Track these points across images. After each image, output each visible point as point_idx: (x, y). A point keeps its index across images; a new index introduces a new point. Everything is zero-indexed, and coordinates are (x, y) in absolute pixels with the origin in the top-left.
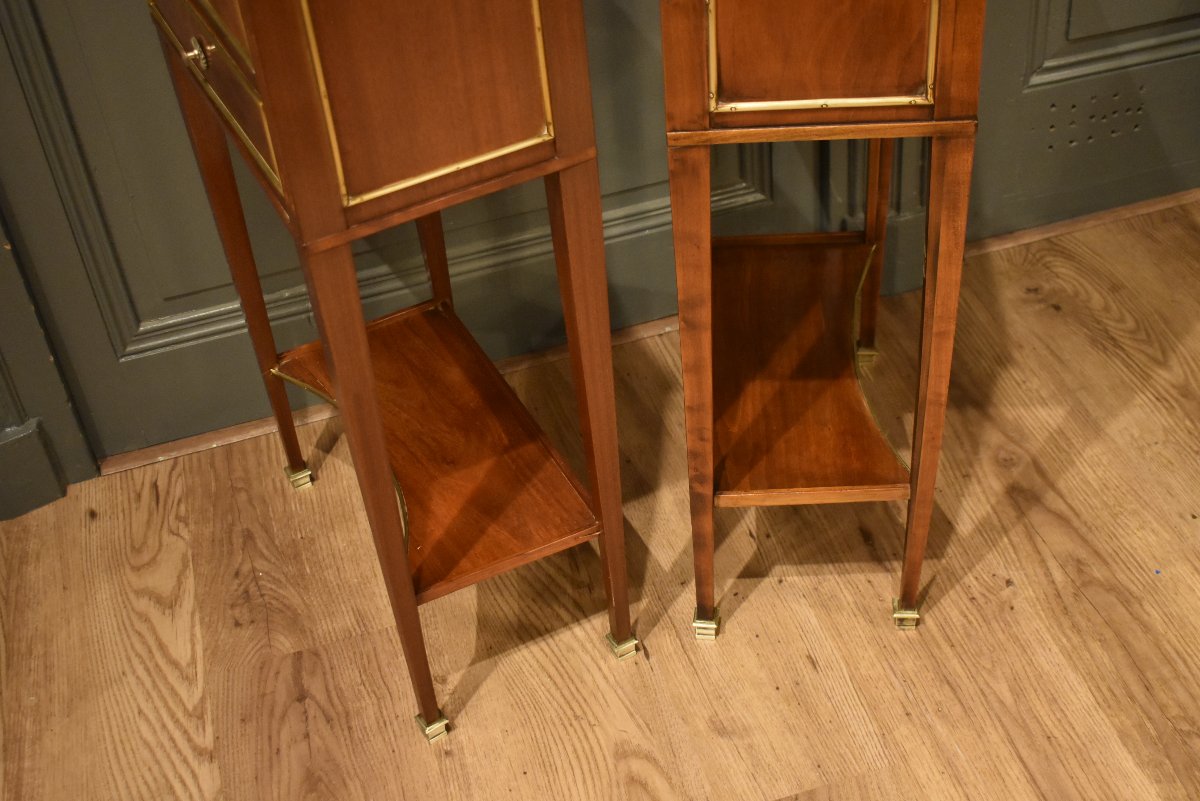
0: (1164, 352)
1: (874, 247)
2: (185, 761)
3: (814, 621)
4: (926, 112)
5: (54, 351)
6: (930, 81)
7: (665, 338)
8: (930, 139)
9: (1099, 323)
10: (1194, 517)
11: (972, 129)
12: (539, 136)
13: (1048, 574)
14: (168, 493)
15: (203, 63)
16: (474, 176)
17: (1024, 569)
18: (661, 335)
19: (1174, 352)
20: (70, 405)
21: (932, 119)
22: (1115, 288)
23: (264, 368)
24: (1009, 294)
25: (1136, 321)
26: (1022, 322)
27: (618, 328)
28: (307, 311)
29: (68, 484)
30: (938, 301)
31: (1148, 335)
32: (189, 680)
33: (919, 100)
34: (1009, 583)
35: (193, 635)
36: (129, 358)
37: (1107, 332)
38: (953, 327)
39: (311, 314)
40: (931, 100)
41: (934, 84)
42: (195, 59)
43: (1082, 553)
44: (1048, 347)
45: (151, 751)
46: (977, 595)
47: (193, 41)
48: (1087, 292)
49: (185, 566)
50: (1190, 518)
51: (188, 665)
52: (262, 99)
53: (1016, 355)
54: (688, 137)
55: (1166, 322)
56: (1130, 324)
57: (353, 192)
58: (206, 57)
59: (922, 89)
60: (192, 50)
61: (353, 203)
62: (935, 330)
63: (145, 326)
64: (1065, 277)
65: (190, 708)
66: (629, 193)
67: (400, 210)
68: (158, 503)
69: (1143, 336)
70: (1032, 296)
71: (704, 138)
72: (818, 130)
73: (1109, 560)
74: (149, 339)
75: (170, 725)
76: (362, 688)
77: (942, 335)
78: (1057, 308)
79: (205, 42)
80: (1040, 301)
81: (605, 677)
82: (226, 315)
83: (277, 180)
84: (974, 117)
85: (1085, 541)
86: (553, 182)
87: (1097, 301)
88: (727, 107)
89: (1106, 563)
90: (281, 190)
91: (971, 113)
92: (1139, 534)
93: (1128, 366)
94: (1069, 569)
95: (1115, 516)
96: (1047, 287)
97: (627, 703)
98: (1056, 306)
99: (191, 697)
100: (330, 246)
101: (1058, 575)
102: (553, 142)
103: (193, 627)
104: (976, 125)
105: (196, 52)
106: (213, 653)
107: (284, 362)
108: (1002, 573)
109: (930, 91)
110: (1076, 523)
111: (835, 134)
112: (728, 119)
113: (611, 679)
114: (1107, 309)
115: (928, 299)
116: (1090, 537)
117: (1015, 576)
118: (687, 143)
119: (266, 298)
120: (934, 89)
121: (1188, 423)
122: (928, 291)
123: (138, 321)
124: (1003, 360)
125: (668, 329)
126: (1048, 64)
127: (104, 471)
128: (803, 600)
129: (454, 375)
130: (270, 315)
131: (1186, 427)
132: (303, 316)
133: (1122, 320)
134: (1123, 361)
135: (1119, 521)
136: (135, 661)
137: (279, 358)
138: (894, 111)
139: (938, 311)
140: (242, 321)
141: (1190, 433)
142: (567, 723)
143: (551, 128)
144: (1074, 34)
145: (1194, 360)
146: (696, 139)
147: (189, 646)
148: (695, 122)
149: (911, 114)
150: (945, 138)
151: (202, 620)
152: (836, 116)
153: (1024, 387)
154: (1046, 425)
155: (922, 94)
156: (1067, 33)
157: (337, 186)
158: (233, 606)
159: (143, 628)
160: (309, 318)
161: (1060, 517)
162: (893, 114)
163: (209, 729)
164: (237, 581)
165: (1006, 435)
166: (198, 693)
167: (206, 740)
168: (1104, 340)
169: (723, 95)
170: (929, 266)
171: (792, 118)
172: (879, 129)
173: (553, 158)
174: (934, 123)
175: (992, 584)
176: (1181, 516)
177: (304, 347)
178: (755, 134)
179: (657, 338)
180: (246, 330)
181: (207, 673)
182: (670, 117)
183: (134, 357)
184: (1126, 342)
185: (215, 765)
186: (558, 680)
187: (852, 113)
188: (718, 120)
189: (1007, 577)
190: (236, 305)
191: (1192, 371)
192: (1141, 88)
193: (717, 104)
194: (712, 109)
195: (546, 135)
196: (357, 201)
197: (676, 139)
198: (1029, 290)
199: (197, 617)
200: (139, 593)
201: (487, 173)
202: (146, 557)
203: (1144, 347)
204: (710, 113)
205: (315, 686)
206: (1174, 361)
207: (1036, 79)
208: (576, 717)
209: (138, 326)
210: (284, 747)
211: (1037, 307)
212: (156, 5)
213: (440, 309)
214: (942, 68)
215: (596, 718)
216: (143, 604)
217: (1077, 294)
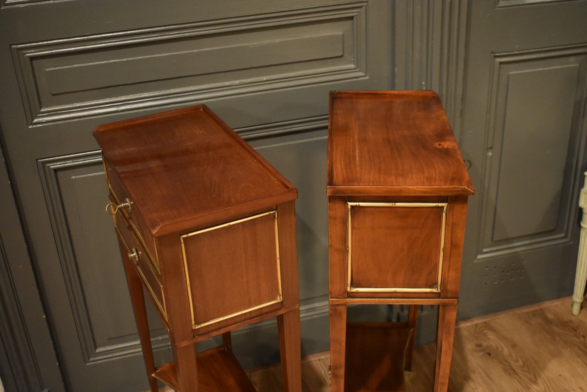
0: (535, 377)
1: (412, 330)
4: (438, 296)
5: (59, 360)
6: (439, 283)
7: (321, 362)
8: (439, 306)
9: (507, 362)
11: (457, 302)
12: (276, 300)
15: (137, 259)
16: (248, 316)
18: (319, 360)
19: (540, 377)
20: (63, 383)
21: (440, 298)
22: (514, 346)
23: (149, 374)
24: (469, 346)
25: (523, 362)
26: (474, 361)
27: (304, 356)
28: (169, 346)
30: (441, 370)
31: (528, 368)
33: (434, 290)
36: (90, 364)
37: (510, 366)
38: (447, 381)
39: (170, 347)
40: (439, 291)
41: (441, 284)
42: (134, 257)
44: (486, 372)
47: (134, 249)
48: (502, 347)
52: (162, 284)
53: (472, 376)
54: (338, 301)
55: (536, 362)
56: (521, 363)
57: (197, 323)
58: (139, 257)
59: (436, 286)
60: (133, 253)
61: (196, 328)
62: (440, 382)
63: (99, 350)
64: (492, 340)
66: (308, 300)
67: (216, 330)
69: (526, 369)
70: (478, 348)
71: (344, 301)
72: (392, 300)
74: (100, 355)
77: (443, 384)
78: (489, 354)
79: (138, 251)
80: (482, 351)
82: (133, 346)
83: (165, 314)
84: (457, 298)
86: (280, 318)
87: (506, 351)
88: (355, 290)
90: (167, 320)
91: (456, 296)
93: (520, 383)
96: (485, 344)
98: (489, 353)
100: (186, 345)
102: (282, 302)
104: (458, 301)
105: (135, 254)
107: (158, 371)
109: (439, 287)
111: (399, 302)
112: (354, 294)
114: (510, 355)
115: (437, 369)
118: (337, 303)
119: (152, 340)
120: (441, 287)
122: (437, 366)
123: (96, 348)
124: (467, 378)
125: (322, 357)
126: (485, 250)
130: (153, 347)
132: (167, 348)
133: (517, 361)
134: (518, 381)
137: (156, 369)
138: (424, 294)
139: (441, 374)
140: (140, 349)
143: (281, 297)
144: (496, 239)
145: (548, 381)
146: (341, 302)
148: (341, 295)
149: (431, 295)
150: (445, 305)
152: (400, 295)
155: (435, 288)
156: (492, 238)
157: (191, 321)
160: (169, 349)
162: (424, 295)
168: (510, 371)
169: (353, 285)
170: (438, 356)
171: (381, 295)
172: (416, 301)
173: (281, 308)
174: (440, 299)
177: (167, 365)
178: (366, 301)
179: (318, 362)
180: (142, 353)
182: (331, 293)
183: (92, 363)
184: (519, 371)
187: (406, 294)
188: (350, 295)
190: (139, 342)
191: (548, 387)
192: (523, 261)
193: (351, 288)
194: (348, 290)
195: (279, 299)
196: (199, 327)
197: (333, 301)
198: (477, 346)
201: (253, 315)
203: (527, 374)
204: (347, 292)
206: (540, 381)
207: (479, 257)
209: (96, 350)
211: (481, 354)
212: (118, 227)
213: (226, 350)
214: (444, 278)
217: (497, 348)
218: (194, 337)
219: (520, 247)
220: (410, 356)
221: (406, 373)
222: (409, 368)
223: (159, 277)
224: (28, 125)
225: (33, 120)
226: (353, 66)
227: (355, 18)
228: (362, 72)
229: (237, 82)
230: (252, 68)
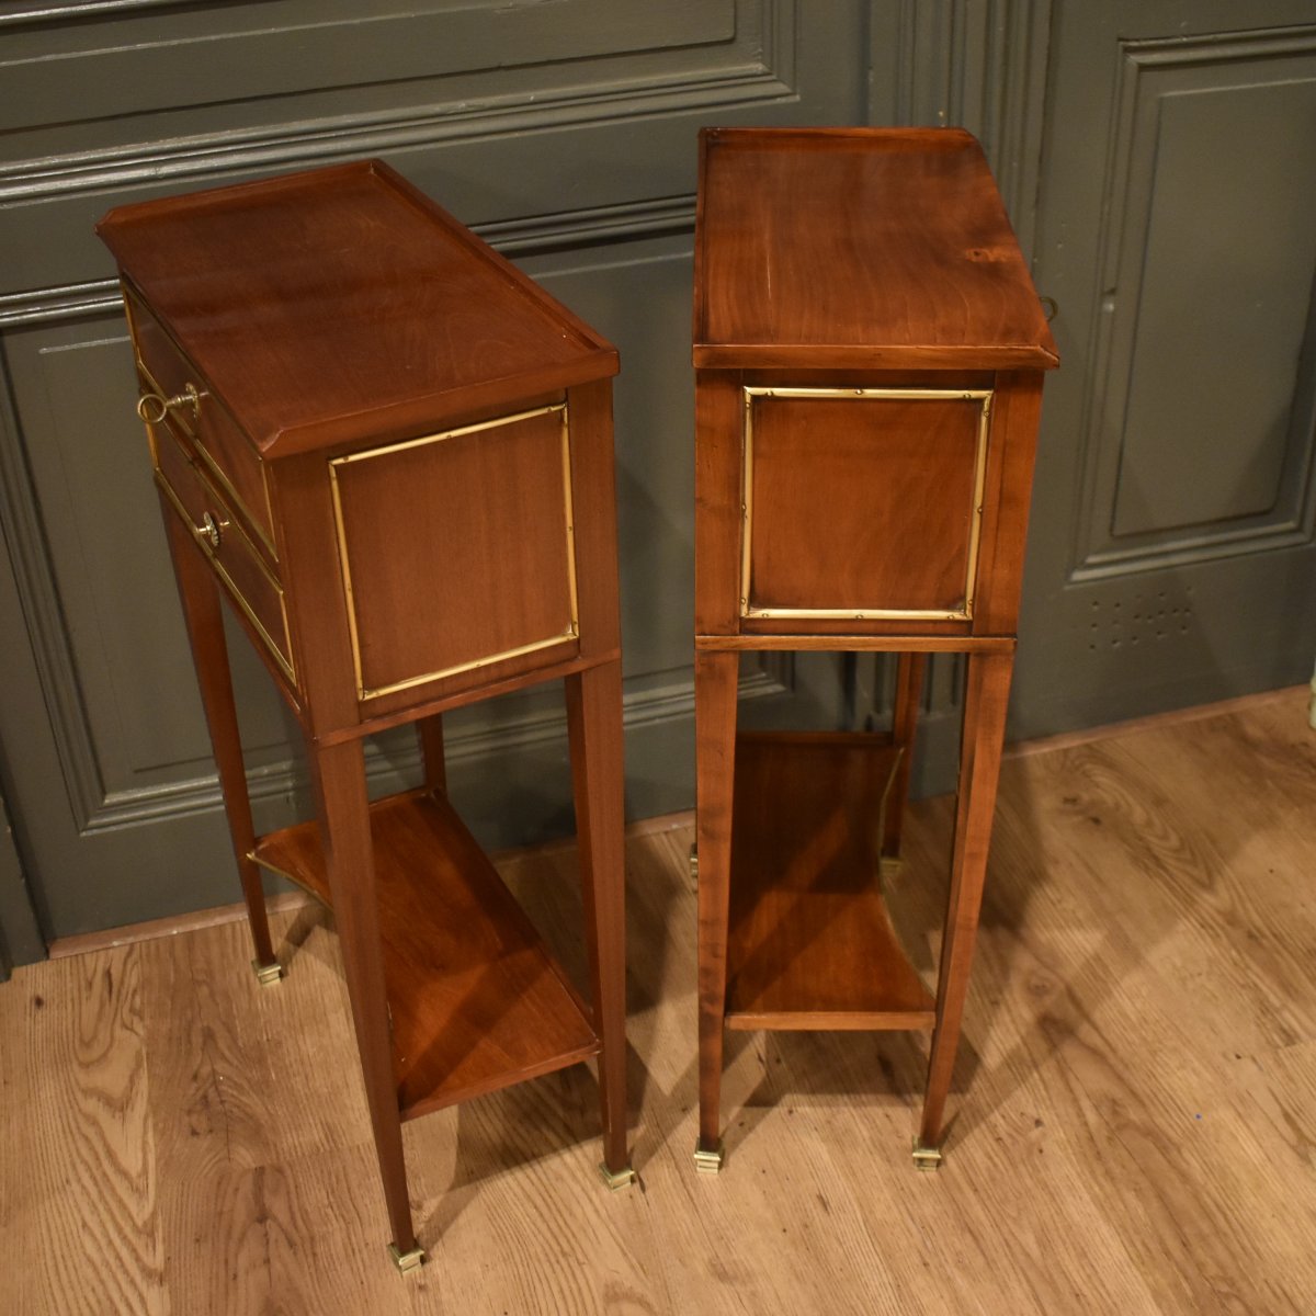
0: (1210, 875)
1: (902, 751)
2: (132, 1282)
3: (826, 1157)
4: (965, 628)
5: (12, 824)
6: (969, 597)
7: (671, 837)
8: (967, 655)
9: (1141, 839)
10: (1238, 1057)
11: (1012, 647)
12: (564, 635)
13: (1081, 1114)
14: (122, 982)
15: (215, 540)
16: (494, 673)
17: (1055, 1108)
18: (666, 833)
19: (1220, 873)
20: (23, 880)
21: (970, 635)
22: (1159, 801)
23: (239, 853)
24: (1045, 802)
25: (1181, 839)
26: (1058, 836)
27: (629, 822)
28: (286, 790)
29: (13, 966)
30: (971, 820)
31: (1193, 854)
32: (140, 1193)
33: (957, 615)
34: (1038, 1123)
35: (145, 1143)
36: (89, 833)
37: (1149, 849)
38: (985, 849)
39: (291, 794)
40: (969, 616)
41: (973, 600)
42: (207, 536)
43: (1118, 1093)
44: (1086, 865)
45: (95, 1269)
46: (1003, 1135)
47: (206, 516)
48: (1128, 804)
49: (139, 1065)
50: (1234, 1058)
51: (139, 1176)
52: (282, 589)
53: (1051, 870)
54: (717, 642)
55: (1213, 842)
56: (1174, 841)
57: (369, 687)
58: (218, 534)
59: (960, 604)
60: (204, 526)
61: (367, 697)
62: (967, 851)
63: (110, 799)
64: (1105, 788)
65: (140, 1223)
67: (415, 706)
68: (110, 992)
69: (1187, 855)
70: (1069, 807)
71: (734, 643)
72: (852, 641)
73: (1147, 1102)
74: (115, 812)
75: (117, 1242)
76: (329, 1211)
77: (973, 856)
78: (1096, 821)
79: (218, 518)
80: (1077, 813)
81: (597, 1211)
82: (202, 790)
83: (291, 671)
84: (1013, 635)
85: (1120, 1078)
86: (574, 682)
87: (1139, 815)
88: (759, 613)
89: (1143, 1104)
90: (294, 680)
91: (1010, 631)
92: (1179, 1074)
93: (1171, 889)
94: (1105, 1110)
95: (1154, 1053)
96: (1085, 797)
97: (621, 1241)
98: (1094, 819)
99: (142, 1212)
100: (340, 740)
101: (1092, 1117)
102: (578, 641)
103: (145, 1133)
104: (1015, 643)
105: (208, 528)
106: (167, 1163)
107: (261, 847)
108: (1032, 1111)
109: (968, 607)
110: (1112, 1060)
111: (869, 646)
112: (758, 626)
113: (603, 1213)
114: (1149, 824)
115: (960, 817)
116: (1126, 1075)
117: (1046, 1117)
118: (716, 647)
119: (248, 773)
120: (973, 605)
121: (1234, 953)
122: (961, 810)
123: (104, 793)
124: (1038, 876)
125: (675, 826)
126: (1092, 559)
127: (54, 954)
128: (814, 1134)
129: (446, 870)
130: (251, 792)
131: (1232, 959)
132: (282, 796)
133: (1165, 837)
134: (1167, 884)
135: (1158, 1059)
136: (81, 1168)
137: (256, 842)
138: (931, 625)
139: (970, 831)
140: (220, 798)
141: (1235, 964)
142: (553, 1260)
143: (576, 627)
144: (1118, 531)
145: (1241, 883)
146: (726, 644)
147: (140, 1155)
148: (725, 627)
149: (948, 628)
150: (982, 654)
151: (155, 1125)
152: (872, 627)
153: (1059, 907)
154: (1082, 950)
155: (960, 609)
156: (1111, 529)
157: (355, 680)
158: (189, 1112)
159: (90, 1132)
160: (288, 798)
161: (1094, 1052)
162: (930, 628)
163: (160, 1248)
164: (195, 1085)
165: (1037, 958)
166: (149, 1208)
167: (156, 1261)
168: (1147, 859)
169: (756, 601)
170: (963, 783)
171: (826, 627)
172: (915, 643)
173: (576, 657)
174: (972, 639)
175: (1020, 1124)
176: (1224, 1055)
177: (284, 831)
178: (787, 642)
179: (663, 837)
180: (222, 808)
181: (159, 1186)
182: (699, 621)
183: (95, 831)
184: (1170, 862)
185: (166, 1288)
186: (544, 1210)
187: (887, 625)
188: (748, 626)
189: (1036, 1117)
190: (215, 780)
191: (1240, 896)
192: (1189, 588)
193: (749, 609)
194: (743, 615)
195: (571, 634)
196: (374, 695)
197: (704, 643)
198: (1066, 800)
199: (150, 1122)
200: (87, 1092)
201: (508, 671)
202: (96, 1052)
203: (1189, 868)
204: (741, 618)
205: (278, 1207)
206: (1220, 886)
207: (1078, 576)
208: (564, 1254)
209: (103, 799)
210: (241, 1274)
211: (1077, 819)
212: (162, 471)
213: (432, 795)
214: (982, 585)
215: (586, 1256)
216: (92, 1105)
217: (1118, 806)
218: (361, 722)
219: (1182, 553)
220: (895, 820)
221: (885, 862)
222: (892, 850)
223: (275, 569)
226: (759, 67)
228: (783, 82)
229: (462, 105)
230: (499, 68)
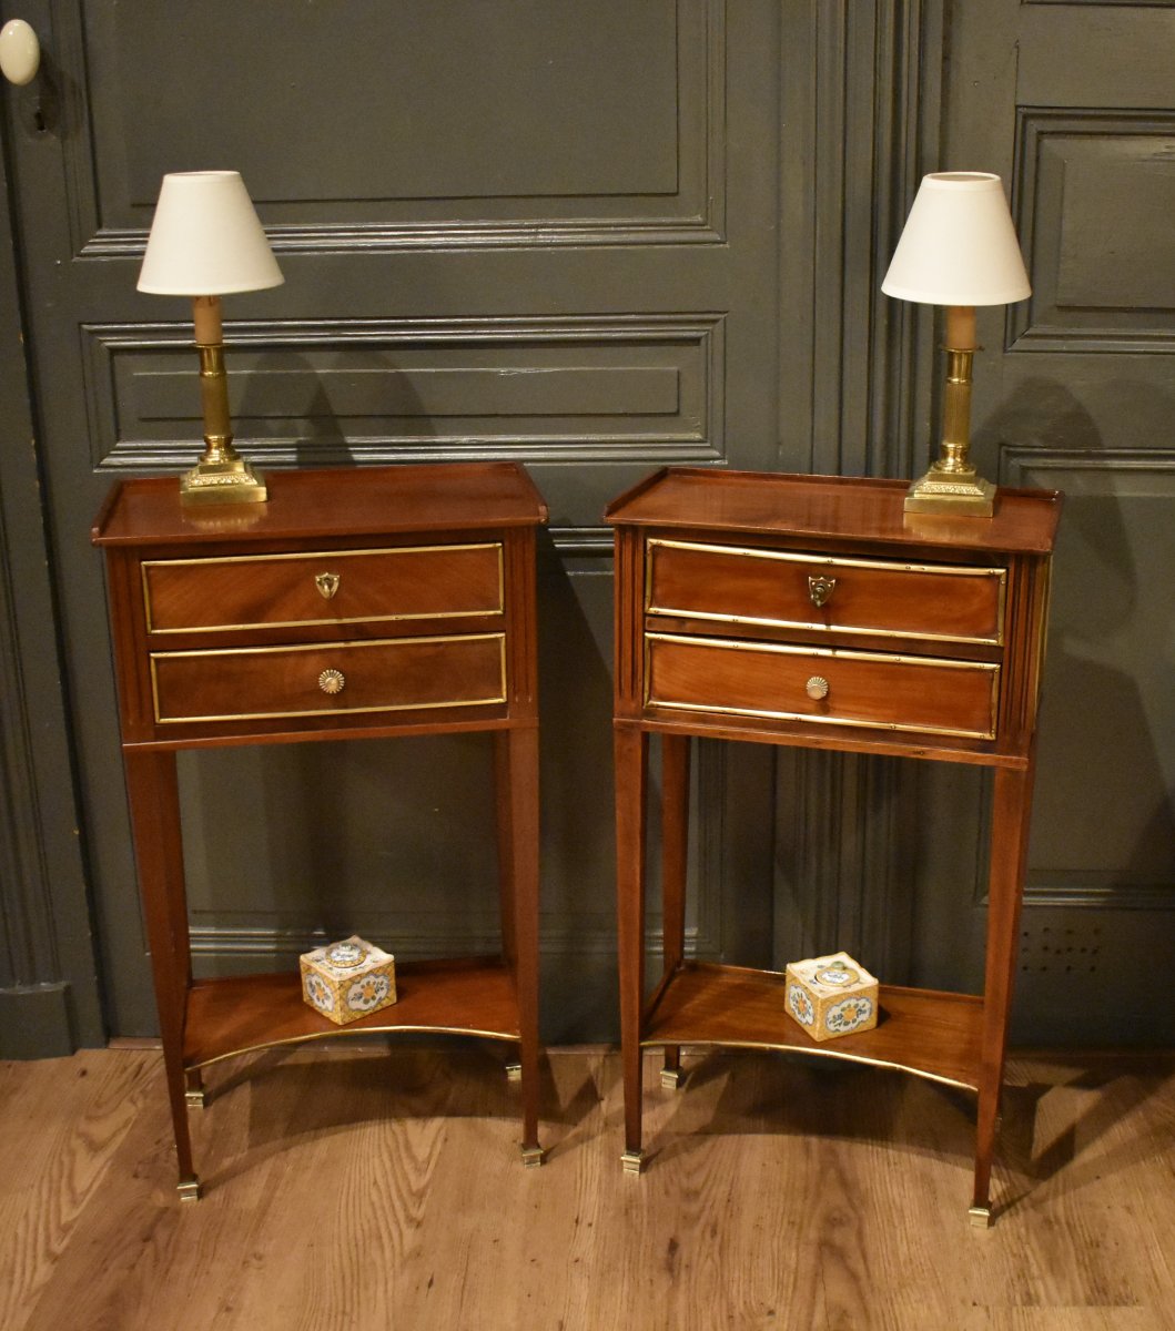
2: (35, 1257)
3: (584, 1297)
10: (974, 1304)
13: (811, 1315)
14: (147, 1073)
17: (791, 1305)
29: (81, 1046)
32: (74, 1203)
34: (771, 1313)
35: (99, 1173)
43: (852, 1305)
45: (16, 1243)
46: (736, 1314)
49: (125, 1126)
50: (970, 1304)
51: (81, 1194)
65: (63, 1222)
68: (136, 1076)
73: (873, 1317)
75: (41, 1229)
76: (196, 1246)
81: (386, 1291)
85: (861, 1296)
89: (868, 1318)
92: (914, 1305)
94: (833, 1318)
95: (902, 1286)
97: (391, 1315)
99: (68, 1215)
101: (819, 1319)
103: (102, 1168)
106: (105, 1189)
108: (770, 1303)
110: (864, 1282)
113: (390, 1293)
116: (868, 1297)
117: (781, 1310)
121: (1023, 1230)
127: (110, 1047)
128: (585, 1280)
131: (1018, 1232)
135: (903, 1290)
136: (46, 1180)
141: (1019, 1238)
142: (333, 1314)
147: (90, 1180)
151: (113, 1165)
153: (892, 1167)
154: (891, 1201)
158: (140, 1163)
159: (66, 1159)
161: (854, 1277)
163: (66, 1242)
164: (155, 1147)
165: (850, 1200)
166: (76, 1213)
167: (58, 1248)
175: (755, 1309)
176: (963, 1302)
181: (92, 1202)
185: (54, 1267)
186: (348, 1282)
189: (772, 1308)
199: (109, 1163)
200: (80, 1135)
202: (100, 1112)
205: (162, 1235)
208: (344, 1313)
210: (111, 1269)
215: (359, 1319)
216: (77, 1143)
224: (93, 468)
225: (102, 459)
226: (698, 436)
227: (703, 342)
228: (716, 449)
229: (465, 439)
230: (496, 415)
